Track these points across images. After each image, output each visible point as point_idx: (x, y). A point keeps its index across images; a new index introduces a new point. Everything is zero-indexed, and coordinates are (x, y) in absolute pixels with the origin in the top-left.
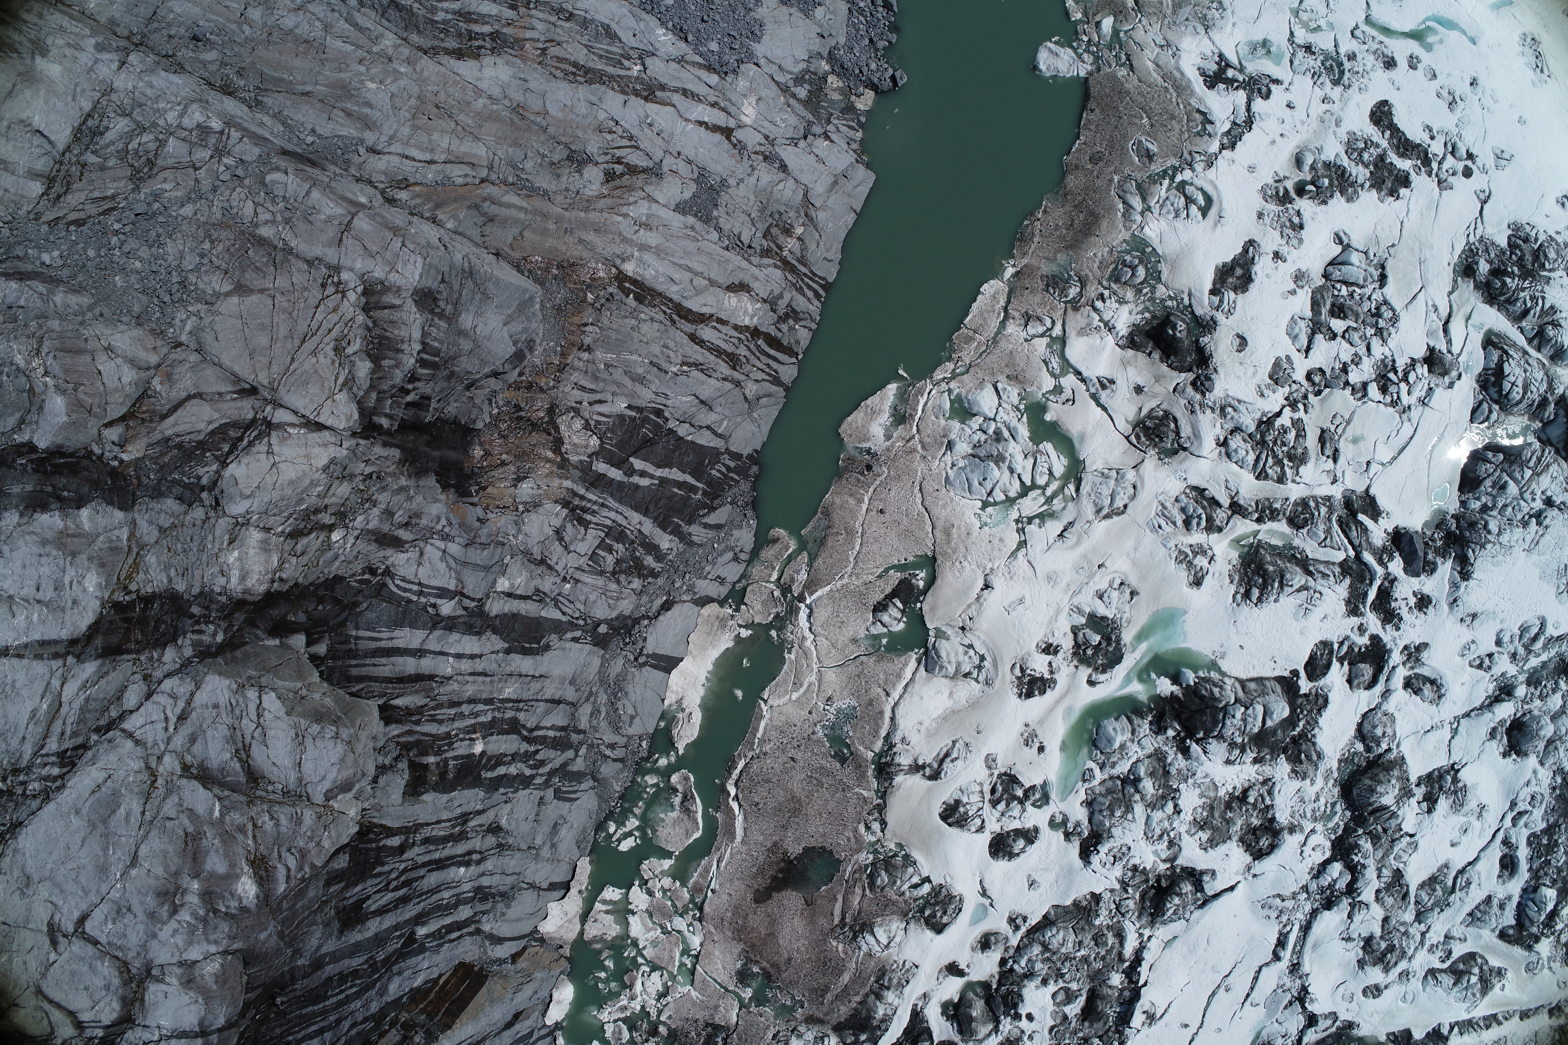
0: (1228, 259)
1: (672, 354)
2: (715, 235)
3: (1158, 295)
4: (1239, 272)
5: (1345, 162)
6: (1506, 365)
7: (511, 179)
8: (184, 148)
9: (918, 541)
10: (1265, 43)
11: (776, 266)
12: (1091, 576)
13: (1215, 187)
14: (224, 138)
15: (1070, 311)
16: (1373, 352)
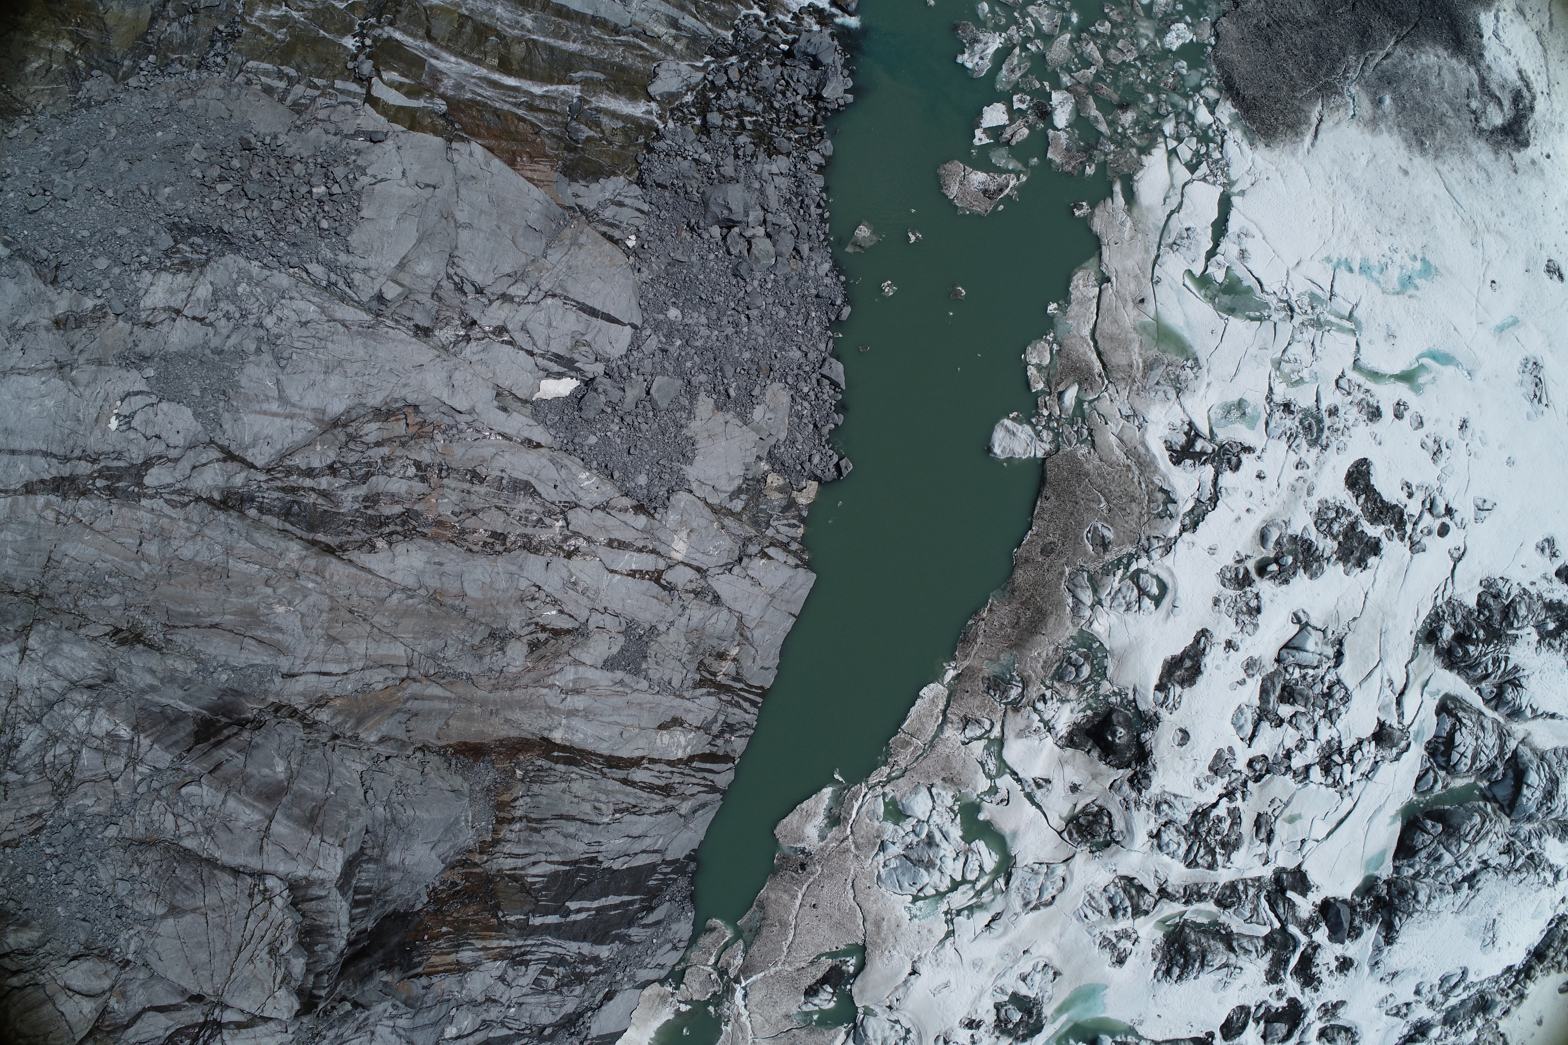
0: (1178, 652)
1: (603, 807)
2: (644, 684)
3: (1101, 692)
4: (1188, 663)
5: (1313, 535)
6: (1458, 734)
7: (432, 672)
8: (98, 759)
9: (848, 932)
10: (1240, 404)
11: (709, 694)
12: (1016, 961)
13: (1172, 574)
14: (135, 746)
15: (1010, 712)
16: (1319, 736)
